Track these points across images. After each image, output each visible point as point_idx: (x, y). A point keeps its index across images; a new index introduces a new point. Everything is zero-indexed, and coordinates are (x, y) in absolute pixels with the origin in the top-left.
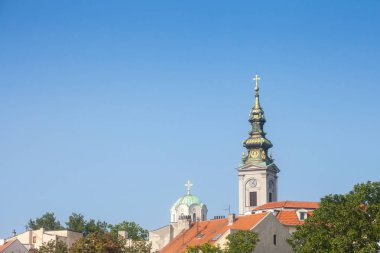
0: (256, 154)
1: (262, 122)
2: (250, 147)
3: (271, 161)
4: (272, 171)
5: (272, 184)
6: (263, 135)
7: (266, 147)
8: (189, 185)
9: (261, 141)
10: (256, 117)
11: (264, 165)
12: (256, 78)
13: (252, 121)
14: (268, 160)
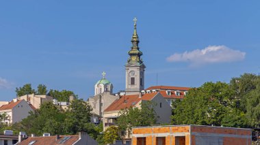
0: (134, 58)
1: (138, 42)
2: (132, 55)
3: (142, 62)
4: (142, 68)
5: (142, 74)
6: (138, 49)
7: (139, 55)
8: (104, 74)
9: (137, 52)
10: (135, 39)
11: (138, 64)
12: (135, 19)
13: (133, 42)
14: (141, 62)
